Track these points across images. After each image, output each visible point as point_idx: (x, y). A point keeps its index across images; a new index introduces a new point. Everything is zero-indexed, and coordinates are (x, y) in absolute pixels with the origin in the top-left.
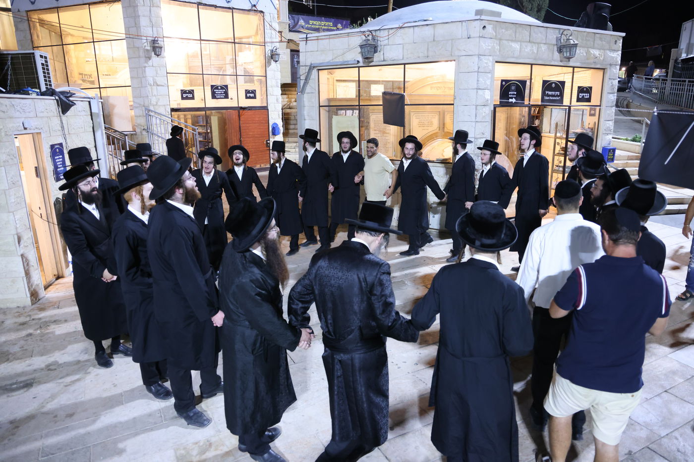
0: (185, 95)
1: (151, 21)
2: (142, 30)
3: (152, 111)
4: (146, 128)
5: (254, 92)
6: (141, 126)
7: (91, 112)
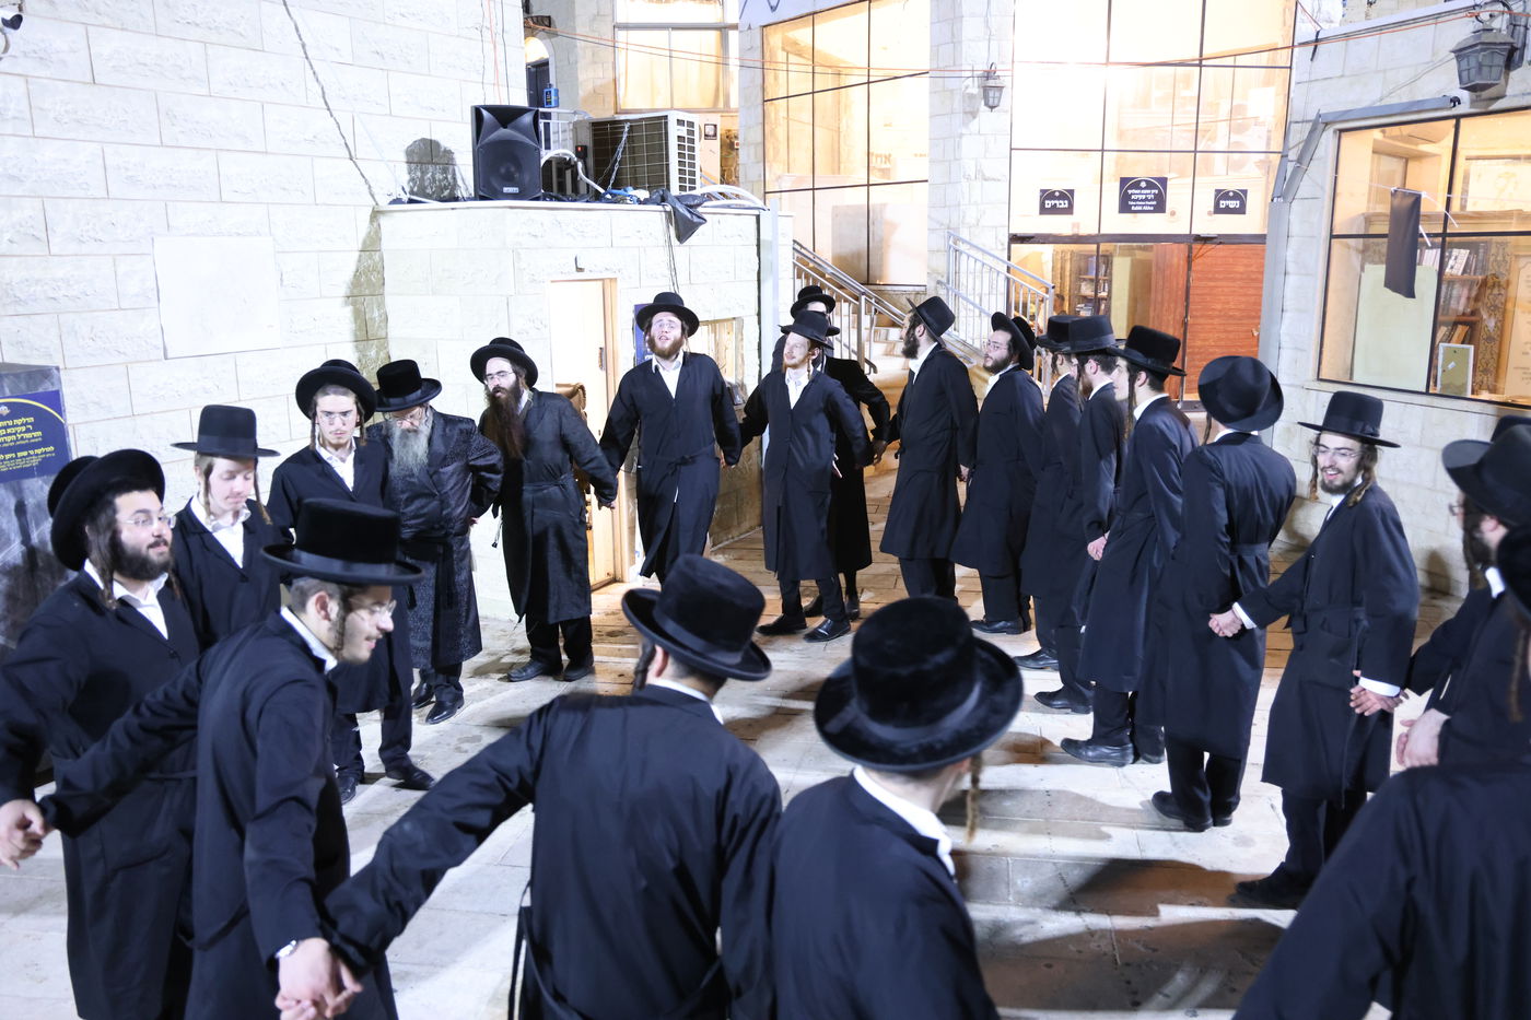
0: (1049, 204)
1: (987, 27)
2: (964, 50)
3: (964, 241)
4: (944, 280)
5: (1240, 196)
6: (939, 273)
7: (759, 240)
